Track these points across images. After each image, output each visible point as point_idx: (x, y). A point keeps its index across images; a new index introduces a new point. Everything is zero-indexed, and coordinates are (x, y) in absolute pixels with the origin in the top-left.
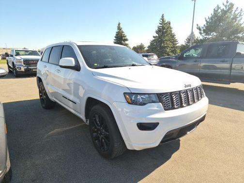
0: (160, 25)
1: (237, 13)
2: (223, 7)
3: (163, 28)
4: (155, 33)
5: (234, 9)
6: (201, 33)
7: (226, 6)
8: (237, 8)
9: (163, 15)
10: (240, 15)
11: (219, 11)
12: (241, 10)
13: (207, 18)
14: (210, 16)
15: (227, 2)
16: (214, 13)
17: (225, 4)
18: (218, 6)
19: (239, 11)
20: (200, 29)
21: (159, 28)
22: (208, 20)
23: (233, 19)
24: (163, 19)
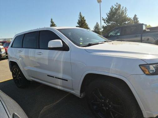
0: (79, 19)
1: (123, 10)
2: (115, 7)
3: (82, 21)
4: (77, 24)
5: (121, 8)
6: (105, 23)
7: (117, 6)
8: (123, 7)
9: (80, 13)
10: (125, 11)
11: (114, 9)
12: (126, 8)
13: (107, 13)
14: (109, 12)
15: (117, 4)
16: (111, 11)
17: (116, 5)
18: (112, 6)
19: (124, 8)
20: (104, 20)
21: (79, 21)
22: (108, 14)
23: (122, 13)
24: (81, 15)
